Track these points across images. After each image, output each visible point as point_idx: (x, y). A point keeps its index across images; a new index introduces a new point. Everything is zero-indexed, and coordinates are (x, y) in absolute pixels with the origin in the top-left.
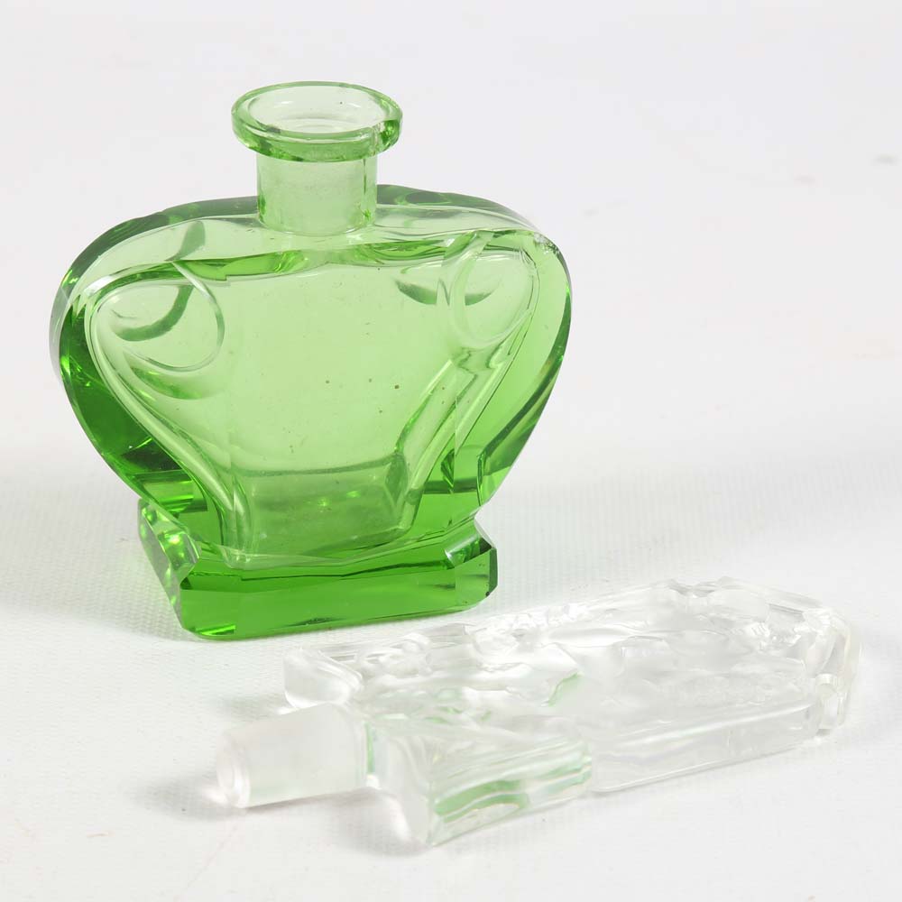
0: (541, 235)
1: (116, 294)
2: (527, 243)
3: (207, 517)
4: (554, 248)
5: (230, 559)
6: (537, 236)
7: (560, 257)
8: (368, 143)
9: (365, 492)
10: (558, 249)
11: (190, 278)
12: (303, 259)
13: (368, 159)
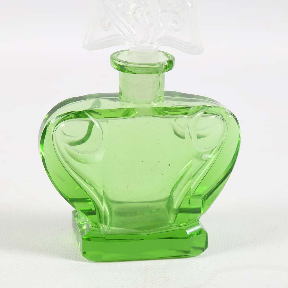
0: (228, 110)
1: (63, 123)
2: (222, 112)
3: (95, 217)
4: (234, 115)
5: (103, 230)
6: (227, 110)
7: (236, 119)
8: (160, 68)
9: (158, 210)
10: (235, 116)
11: (91, 118)
12: (135, 112)
13: (161, 75)
